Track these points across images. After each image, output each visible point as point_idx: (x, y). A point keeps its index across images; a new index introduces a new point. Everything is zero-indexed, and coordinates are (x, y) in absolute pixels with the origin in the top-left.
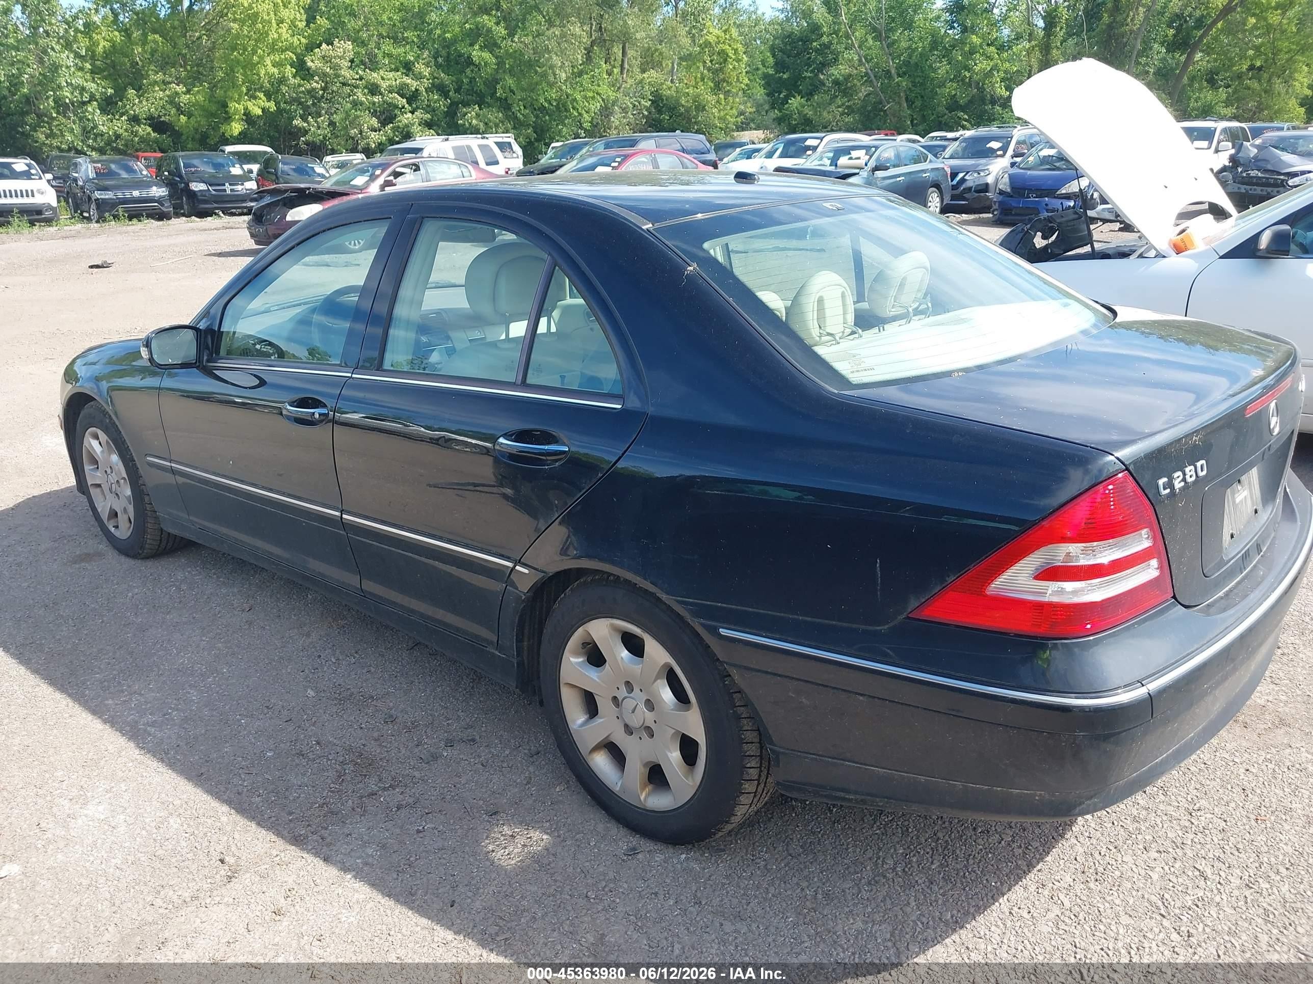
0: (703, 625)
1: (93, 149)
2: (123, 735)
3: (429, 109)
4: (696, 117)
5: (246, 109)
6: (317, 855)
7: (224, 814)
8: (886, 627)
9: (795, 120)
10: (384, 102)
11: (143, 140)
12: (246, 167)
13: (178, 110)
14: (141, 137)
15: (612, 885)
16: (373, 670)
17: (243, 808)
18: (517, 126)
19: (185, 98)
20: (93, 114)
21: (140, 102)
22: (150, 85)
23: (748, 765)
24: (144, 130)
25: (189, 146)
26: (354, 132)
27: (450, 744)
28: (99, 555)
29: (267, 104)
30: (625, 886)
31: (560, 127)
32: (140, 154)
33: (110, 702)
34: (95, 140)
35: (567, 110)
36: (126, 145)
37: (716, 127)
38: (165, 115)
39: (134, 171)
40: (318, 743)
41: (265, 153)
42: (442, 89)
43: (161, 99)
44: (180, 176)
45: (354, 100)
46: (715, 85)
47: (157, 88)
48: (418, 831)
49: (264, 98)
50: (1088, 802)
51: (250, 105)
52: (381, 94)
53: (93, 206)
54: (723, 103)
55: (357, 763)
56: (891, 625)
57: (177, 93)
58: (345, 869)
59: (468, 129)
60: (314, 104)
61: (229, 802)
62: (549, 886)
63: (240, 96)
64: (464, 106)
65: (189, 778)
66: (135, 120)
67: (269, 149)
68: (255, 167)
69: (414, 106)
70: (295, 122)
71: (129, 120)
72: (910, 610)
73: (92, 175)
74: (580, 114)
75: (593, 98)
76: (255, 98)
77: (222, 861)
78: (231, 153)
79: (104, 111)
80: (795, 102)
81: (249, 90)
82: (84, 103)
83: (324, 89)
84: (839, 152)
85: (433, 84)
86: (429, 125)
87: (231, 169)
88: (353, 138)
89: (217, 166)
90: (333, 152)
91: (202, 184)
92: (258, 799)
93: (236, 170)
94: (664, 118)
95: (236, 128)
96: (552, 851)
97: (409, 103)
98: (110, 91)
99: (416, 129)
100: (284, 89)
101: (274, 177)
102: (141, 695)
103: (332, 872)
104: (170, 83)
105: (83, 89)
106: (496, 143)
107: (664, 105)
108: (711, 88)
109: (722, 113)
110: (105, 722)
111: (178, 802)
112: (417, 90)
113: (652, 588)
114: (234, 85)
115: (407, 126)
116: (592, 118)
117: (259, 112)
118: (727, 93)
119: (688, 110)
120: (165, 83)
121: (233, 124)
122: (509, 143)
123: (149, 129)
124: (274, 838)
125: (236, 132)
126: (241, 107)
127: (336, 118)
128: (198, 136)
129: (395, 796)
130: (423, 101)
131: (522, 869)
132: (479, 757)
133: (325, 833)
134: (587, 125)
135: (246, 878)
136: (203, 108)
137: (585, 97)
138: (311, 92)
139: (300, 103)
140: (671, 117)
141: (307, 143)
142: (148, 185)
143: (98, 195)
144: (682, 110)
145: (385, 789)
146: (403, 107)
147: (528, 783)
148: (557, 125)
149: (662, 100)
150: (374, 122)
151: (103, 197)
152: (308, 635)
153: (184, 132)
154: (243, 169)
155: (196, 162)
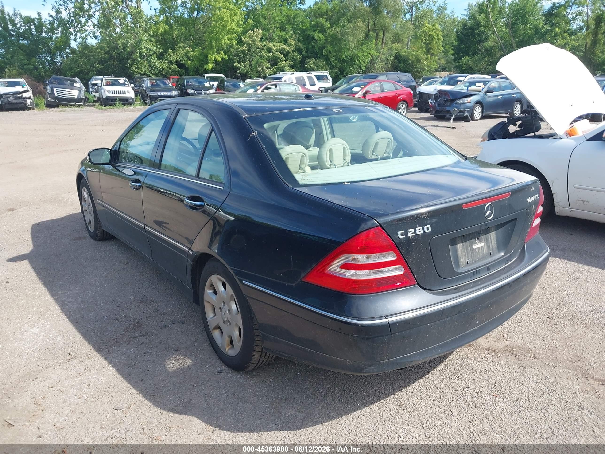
0: (238, 279)
1: (153, 74)
2: (58, 305)
3: (293, 60)
4: (416, 65)
5: (215, 58)
6: (103, 356)
7: (79, 337)
8: (294, 284)
9: (464, 67)
10: (273, 56)
11: (174, 71)
12: (211, 83)
13: (188, 58)
14: (173, 70)
15: (205, 383)
16: (160, 291)
17: (86, 336)
18: (331, 68)
19: (191, 54)
20: (154, 60)
21: (174, 55)
22: (178, 48)
23: (256, 339)
24: (174, 67)
25: (191, 74)
26: (259, 69)
27: (174, 322)
28: (85, 238)
29: (224, 56)
30: (210, 384)
31: (351, 69)
32: (171, 77)
33: (60, 292)
34: (154, 71)
35: (355, 61)
36: (166, 73)
37: (425, 70)
38: (183, 61)
39: (166, 84)
40: (125, 316)
41: (222, 77)
42: (299, 51)
43: (182, 54)
44: (184, 87)
45: (261, 55)
46: (427, 51)
47: (181, 49)
48: (145, 353)
49: (223, 54)
50: (370, 368)
51: (217, 57)
52: (273, 53)
53: (149, 98)
54: (430, 59)
55: (135, 325)
56: (296, 283)
57: (188, 52)
58: (110, 363)
59: (309, 69)
60: (244, 56)
61: (82, 333)
62: (181, 380)
63: (213, 52)
64: (309, 59)
65: (72, 323)
66: (171, 62)
67: (223, 76)
68: (216, 84)
69: (287, 58)
70: (235, 64)
71: (168, 62)
72: (301, 277)
73: (149, 85)
74: (361, 63)
75: (367, 55)
76: (219, 53)
77: (69, 354)
78: (207, 77)
79: (159, 58)
80: (465, 59)
81: (217, 50)
82: (151, 55)
83: (249, 50)
84: (472, 83)
85: (296, 49)
86: (292, 66)
87: (205, 84)
88: (259, 72)
89: (200, 83)
90: (251, 78)
91: (193, 90)
92: (93, 333)
93: (207, 85)
94: (401, 65)
95: (210, 66)
96: (190, 367)
97: (284, 57)
98: (161, 50)
99: (286, 68)
100: (232, 50)
101: (223, 88)
102: (72, 291)
103: (105, 363)
104: (186, 47)
105: (150, 49)
106: (315, 75)
107: (402, 59)
108: (424, 52)
109: (429, 64)
110: (54, 299)
111: (64, 331)
112: (288, 51)
113: (224, 263)
114: (212, 48)
115: (283, 67)
116: (366, 65)
117: (220, 59)
118: (432, 55)
119: (413, 62)
120: (185, 47)
121: (209, 64)
122: (327, 76)
123: (176, 66)
124: (91, 348)
125: (210, 68)
126: (213, 58)
127: (253, 63)
128: (195, 70)
129: (143, 339)
130: (291, 56)
131: (175, 372)
132: (182, 328)
133: (110, 349)
134: (364, 68)
135: (75, 361)
136: (198, 58)
137: (363, 55)
138: (243, 51)
139: (238, 56)
140: (404, 65)
141: (239, 73)
142: (170, 90)
143: (151, 94)
144: (410, 62)
145: (140, 336)
146: (282, 58)
147: (196, 341)
148: (350, 68)
149: (401, 57)
150: (269, 65)
151: (153, 95)
152: (143, 276)
153: (189, 68)
154: (210, 84)
155: (191, 81)
